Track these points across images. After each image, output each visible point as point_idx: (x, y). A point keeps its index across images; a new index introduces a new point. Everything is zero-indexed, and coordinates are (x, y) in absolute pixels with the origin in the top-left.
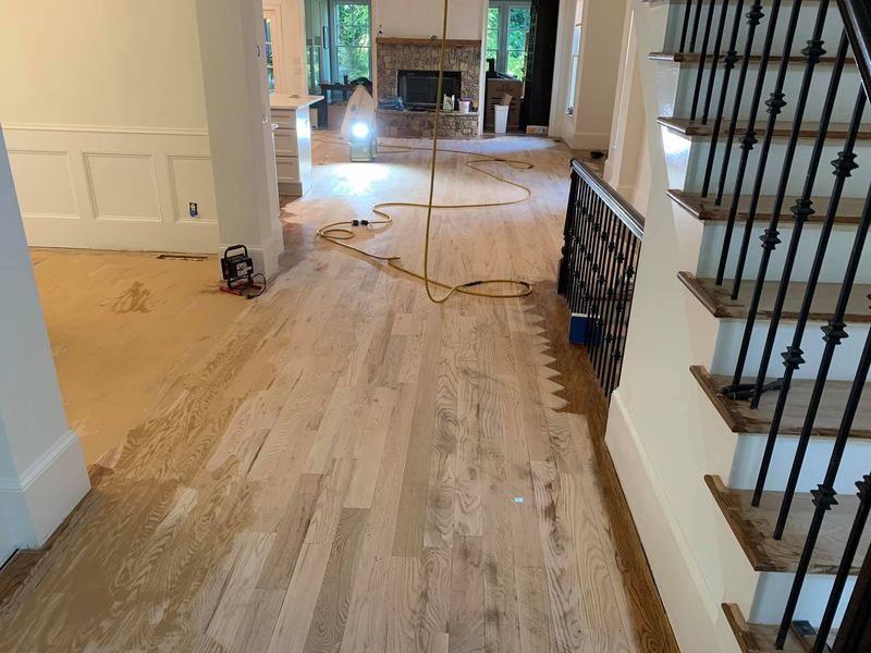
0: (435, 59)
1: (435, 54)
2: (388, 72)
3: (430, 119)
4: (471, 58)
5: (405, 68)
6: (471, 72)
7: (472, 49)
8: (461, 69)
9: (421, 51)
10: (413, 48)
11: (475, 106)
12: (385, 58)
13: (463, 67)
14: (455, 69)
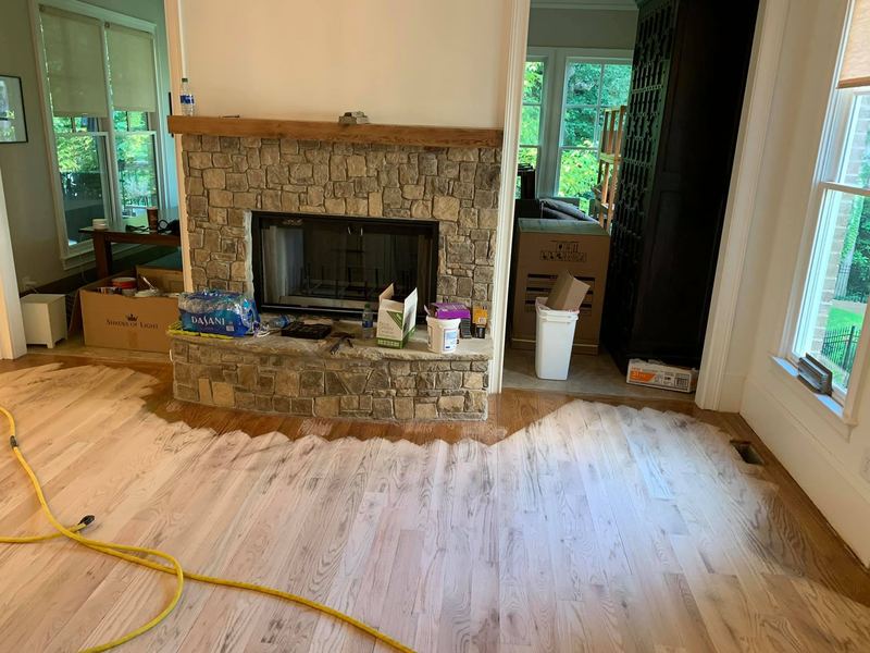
0: (359, 183)
1: (358, 166)
2: (220, 217)
3: (333, 367)
4: (469, 181)
5: (270, 208)
6: (469, 224)
7: (472, 157)
8: (439, 214)
9: (315, 156)
10: (291, 152)
11: (479, 320)
12: (209, 176)
13: (445, 210)
14: (419, 213)
